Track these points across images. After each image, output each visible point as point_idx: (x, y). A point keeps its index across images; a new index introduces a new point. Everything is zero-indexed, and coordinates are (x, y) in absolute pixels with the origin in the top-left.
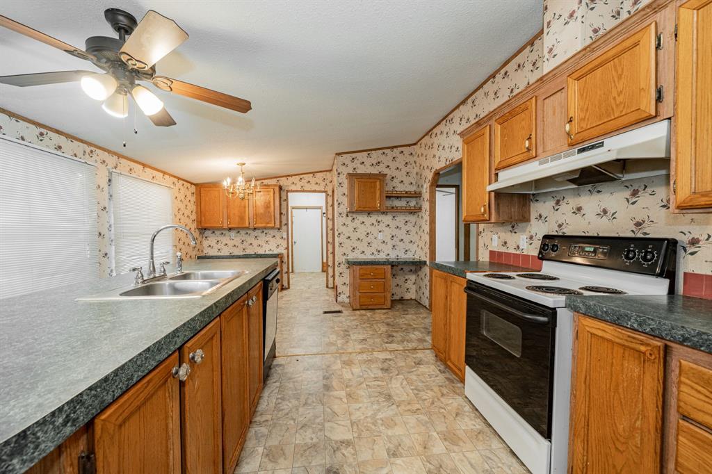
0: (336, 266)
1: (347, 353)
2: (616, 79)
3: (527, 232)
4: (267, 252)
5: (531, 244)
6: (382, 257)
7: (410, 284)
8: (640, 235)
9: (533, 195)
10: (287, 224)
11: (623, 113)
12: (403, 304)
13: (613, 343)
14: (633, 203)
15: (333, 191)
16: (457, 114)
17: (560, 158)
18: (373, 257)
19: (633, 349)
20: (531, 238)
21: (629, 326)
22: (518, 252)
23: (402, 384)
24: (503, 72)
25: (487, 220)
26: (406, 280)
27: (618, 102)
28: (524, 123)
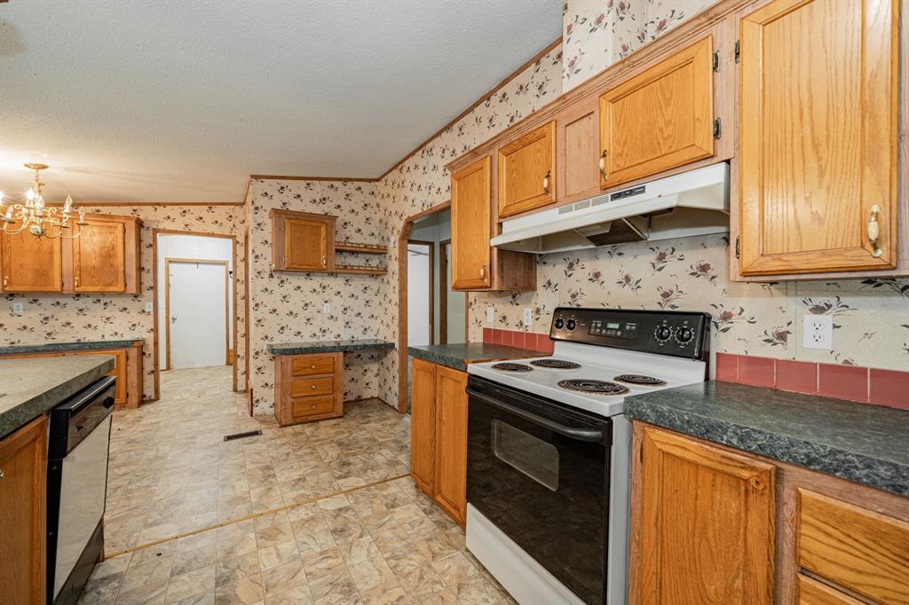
0: (251, 357)
1: (271, 512)
2: (663, 104)
3: (533, 304)
4: (108, 338)
5: (537, 319)
6: (329, 339)
7: (370, 377)
8: (667, 309)
9: (540, 255)
10: (154, 288)
11: (673, 150)
12: (360, 407)
13: (697, 465)
14: (660, 269)
15: (246, 238)
16: (438, 144)
17: (588, 205)
18: (315, 340)
19: (730, 475)
20: (538, 311)
21: (724, 442)
22: (521, 330)
23: (369, 551)
24: (500, 93)
25: (487, 287)
26: (366, 370)
27: (665, 135)
28: (539, 155)
